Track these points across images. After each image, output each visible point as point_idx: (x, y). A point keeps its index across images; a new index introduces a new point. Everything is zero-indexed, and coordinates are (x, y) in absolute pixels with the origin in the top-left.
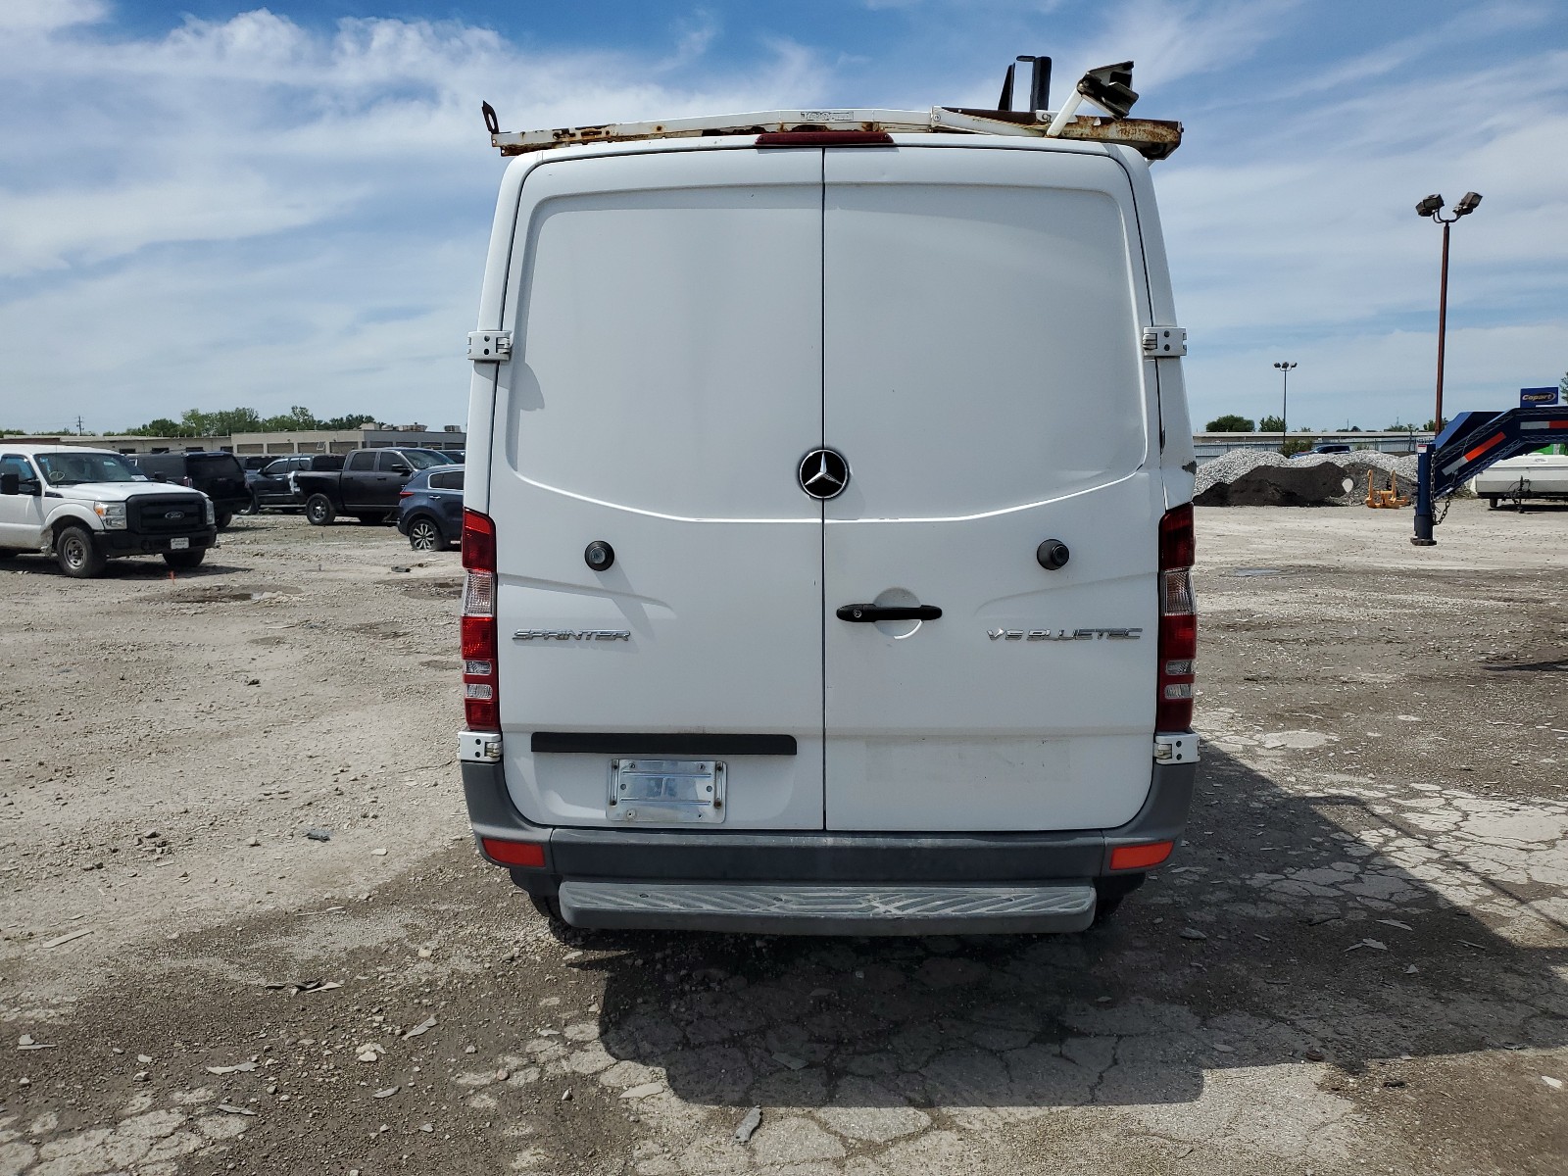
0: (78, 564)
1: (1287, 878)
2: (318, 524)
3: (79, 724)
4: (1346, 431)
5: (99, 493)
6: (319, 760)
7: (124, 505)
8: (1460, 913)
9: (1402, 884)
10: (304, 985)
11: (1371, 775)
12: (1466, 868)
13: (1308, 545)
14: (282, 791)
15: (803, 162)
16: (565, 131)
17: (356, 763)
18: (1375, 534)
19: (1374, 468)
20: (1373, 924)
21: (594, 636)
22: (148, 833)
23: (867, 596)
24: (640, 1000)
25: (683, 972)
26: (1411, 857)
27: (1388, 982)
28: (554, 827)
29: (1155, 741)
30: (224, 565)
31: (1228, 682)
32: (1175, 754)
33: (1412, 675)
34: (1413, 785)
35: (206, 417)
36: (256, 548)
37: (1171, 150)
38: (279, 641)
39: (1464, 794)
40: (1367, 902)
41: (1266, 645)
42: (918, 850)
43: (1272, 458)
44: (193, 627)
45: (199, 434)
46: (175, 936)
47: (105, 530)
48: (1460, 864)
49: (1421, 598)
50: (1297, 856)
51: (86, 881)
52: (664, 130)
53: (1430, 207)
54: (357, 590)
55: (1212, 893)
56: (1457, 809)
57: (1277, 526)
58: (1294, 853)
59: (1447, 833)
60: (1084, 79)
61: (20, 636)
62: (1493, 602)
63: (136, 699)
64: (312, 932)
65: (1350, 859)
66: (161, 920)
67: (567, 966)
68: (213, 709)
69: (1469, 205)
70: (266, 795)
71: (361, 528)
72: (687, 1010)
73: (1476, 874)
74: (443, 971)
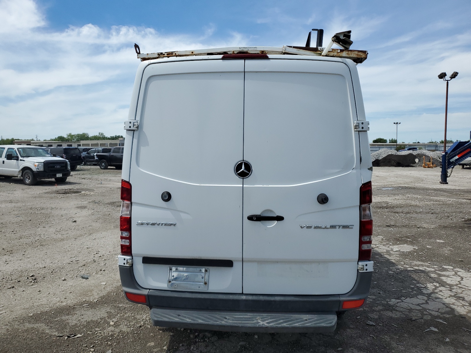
0: (29, 181)
1: (402, 301)
2: (103, 169)
3: (18, 235)
4: (416, 143)
5: (36, 160)
6: (90, 249)
7: (43, 163)
8: (462, 317)
9: (442, 305)
10: (70, 336)
11: (429, 262)
12: (463, 299)
13: (405, 180)
14: (77, 260)
15: (238, 64)
16: (162, 53)
17: (101, 251)
18: (426, 176)
19: (425, 155)
20: (433, 322)
21: (164, 224)
22: (31, 276)
23: (258, 212)
24: (181, 345)
25: (197, 334)
26: (444, 294)
27: (439, 345)
28: (150, 289)
29: (358, 264)
30: (73, 182)
31: (381, 227)
32: (365, 269)
33: (440, 225)
34: (443, 266)
35: (73, 135)
36: (83, 176)
37: (364, 60)
38: (85, 207)
39: (460, 270)
40: (430, 312)
41: (393, 214)
42: (275, 301)
43: (393, 152)
44: (60, 202)
45: (71, 141)
46: (31, 314)
47: (37, 171)
48: (461, 297)
49: (442, 198)
50: (405, 293)
51: (8, 293)
52: (194, 53)
53: (442, 76)
54: (111, 191)
55: (377, 307)
56: (459, 276)
57: (395, 173)
58: (404, 291)
59: (456, 285)
60: (334, 36)
61: (7, 204)
62: (465, 200)
63: (38, 227)
64: (77, 314)
65: (423, 294)
66: (28, 308)
67: (158, 330)
68: (61, 230)
69: (454, 75)
70: (71, 261)
71: (116, 170)
72: (196, 349)
73: (467, 301)
74: (117, 330)
